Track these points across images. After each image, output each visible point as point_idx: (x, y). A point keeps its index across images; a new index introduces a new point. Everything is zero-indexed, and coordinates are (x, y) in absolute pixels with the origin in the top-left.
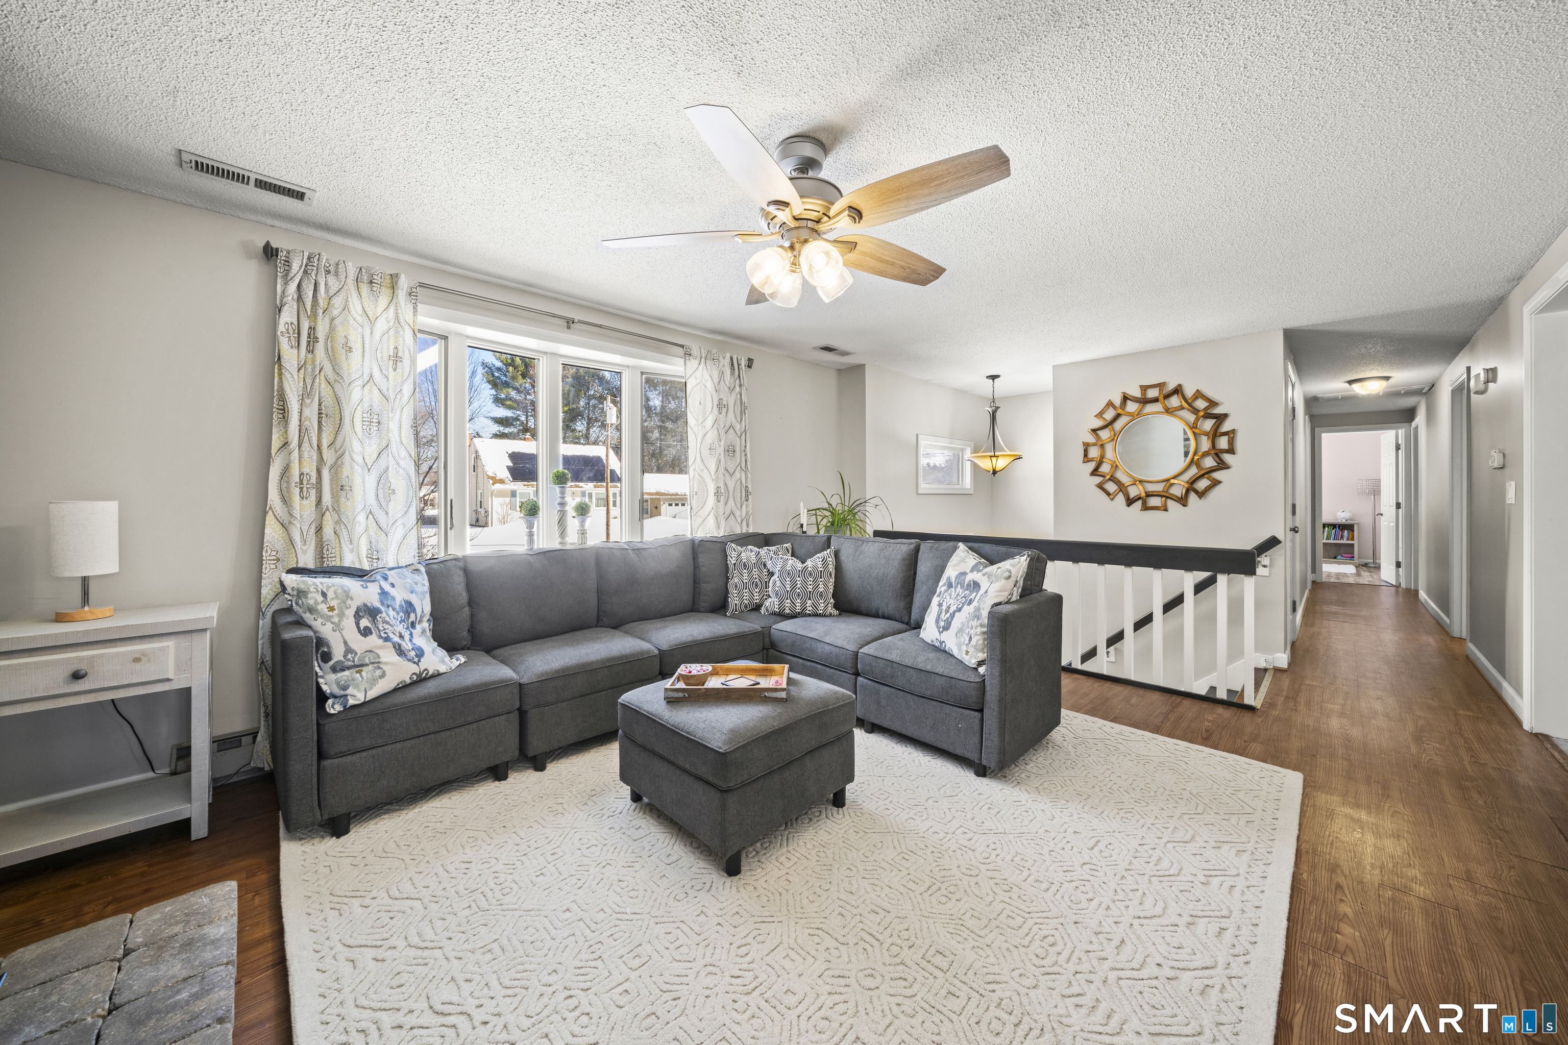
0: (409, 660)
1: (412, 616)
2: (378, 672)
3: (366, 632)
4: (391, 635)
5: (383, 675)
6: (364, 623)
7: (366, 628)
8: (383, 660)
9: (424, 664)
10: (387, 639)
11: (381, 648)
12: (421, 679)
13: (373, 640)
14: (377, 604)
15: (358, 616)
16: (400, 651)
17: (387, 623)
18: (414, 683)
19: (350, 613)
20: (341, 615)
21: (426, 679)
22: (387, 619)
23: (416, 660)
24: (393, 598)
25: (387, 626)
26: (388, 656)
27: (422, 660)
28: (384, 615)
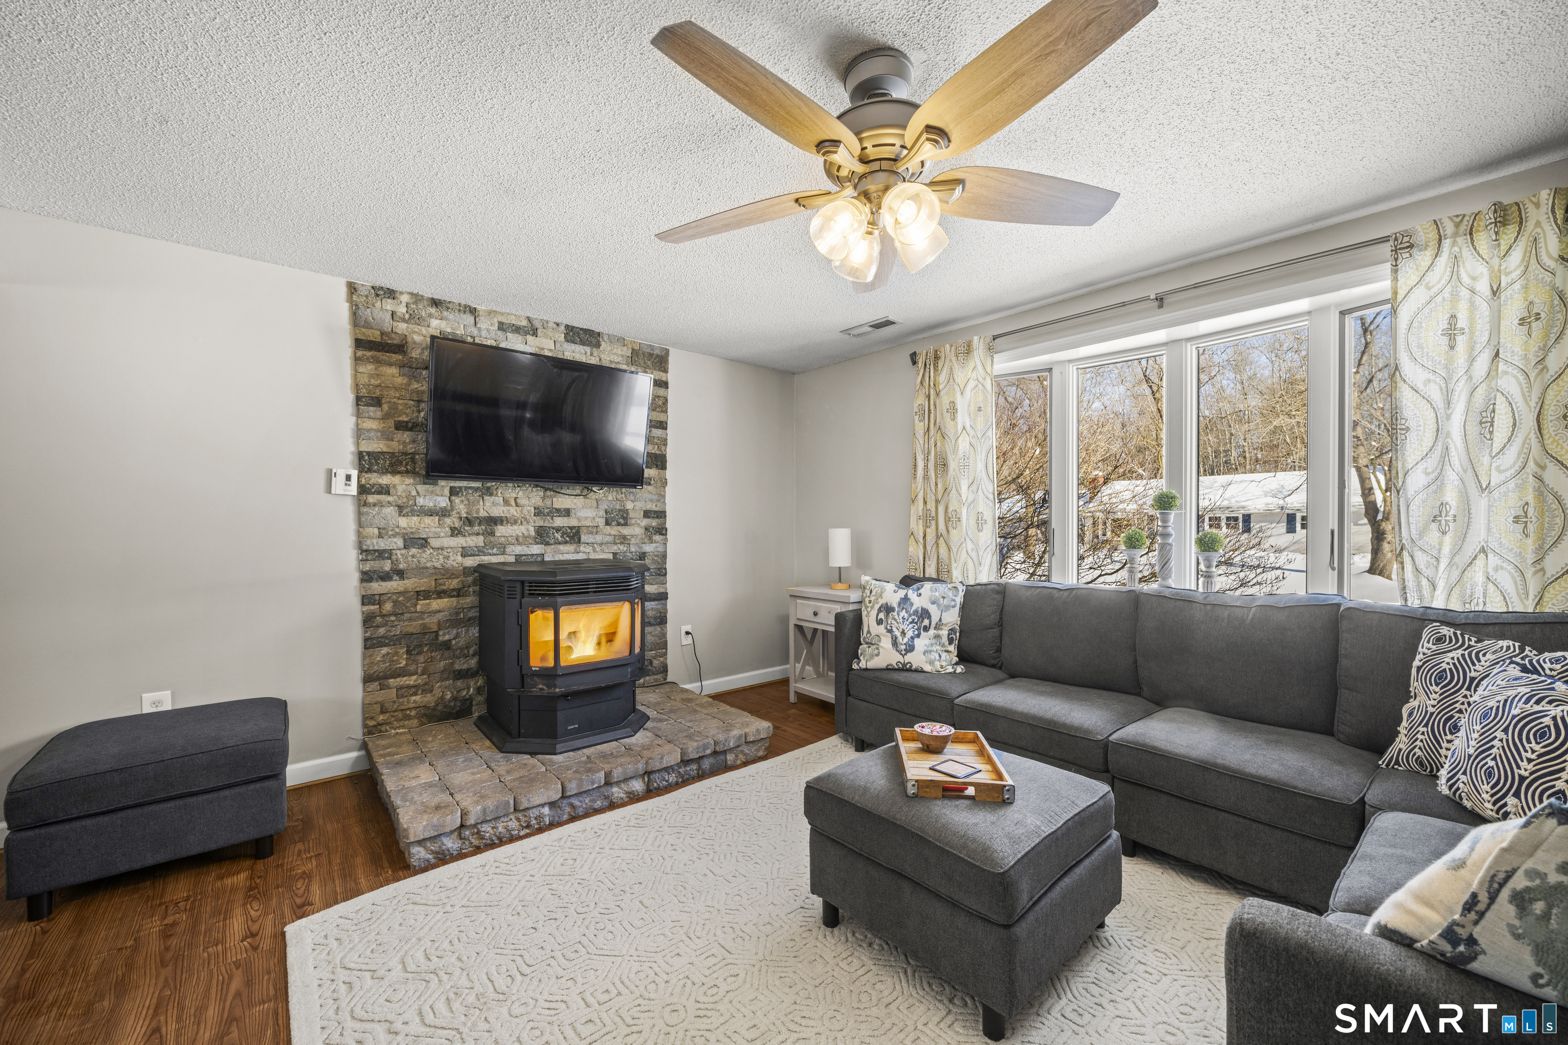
0: (897, 651)
1: (926, 622)
2: (876, 652)
3: (880, 622)
4: (894, 629)
5: (878, 655)
6: (882, 616)
7: (881, 619)
8: (881, 644)
9: (909, 658)
10: (890, 631)
11: (884, 635)
12: (905, 669)
13: (881, 629)
14: (895, 606)
15: (879, 611)
16: (895, 643)
17: (895, 620)
18: (899, 670)
19: (877, 607)
20: (872, 607)
21: (910, 670)
22: (896, 617)
23: (903, 652)
24: (912, 604)
25: (894, 622)
26: (886, 643)
27: (909, 654)
28: (895, 613)
